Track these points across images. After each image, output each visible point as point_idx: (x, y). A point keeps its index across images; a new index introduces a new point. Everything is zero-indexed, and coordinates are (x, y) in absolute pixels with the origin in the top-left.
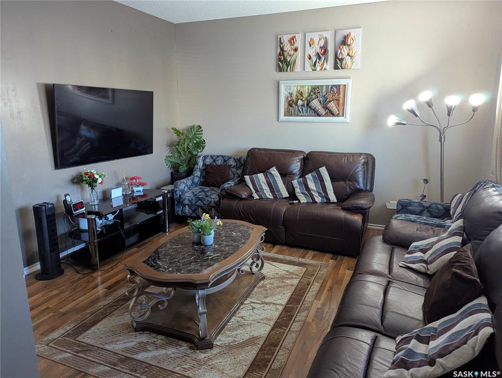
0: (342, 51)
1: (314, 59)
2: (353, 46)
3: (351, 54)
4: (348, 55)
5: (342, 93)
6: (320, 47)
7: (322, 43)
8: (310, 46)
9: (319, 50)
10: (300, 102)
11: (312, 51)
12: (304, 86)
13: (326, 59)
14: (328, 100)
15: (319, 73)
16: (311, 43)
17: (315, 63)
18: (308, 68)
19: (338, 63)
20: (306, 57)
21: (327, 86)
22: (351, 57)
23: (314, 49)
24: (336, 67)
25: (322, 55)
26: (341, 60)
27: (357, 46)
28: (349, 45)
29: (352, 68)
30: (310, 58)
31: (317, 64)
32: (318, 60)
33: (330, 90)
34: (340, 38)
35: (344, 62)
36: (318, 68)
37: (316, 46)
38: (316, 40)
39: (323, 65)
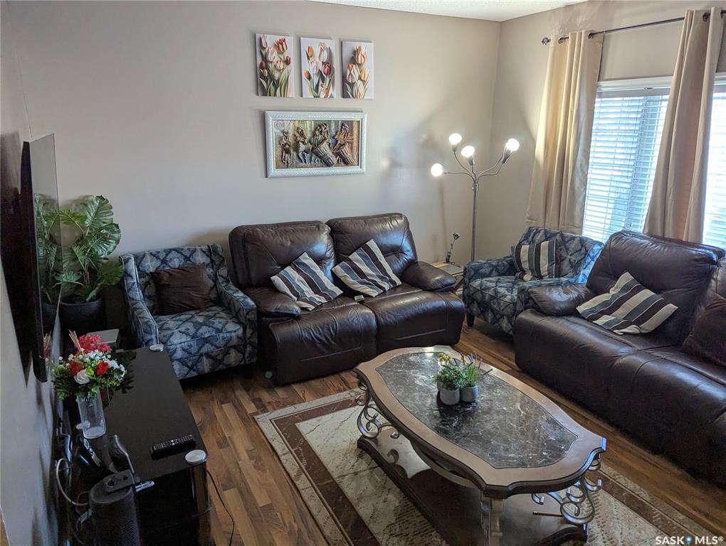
0: (352, 72)
1: (315, 79)
2: (365, 66)
3: (363, 78)
4: (360, 78)
5: (355, 132)
6: (323, 63)
7: (325, 56)
8: (309, 59)
9: (321, 67)
10: (302, 147)
11: (311, 67)
12: (303, 122)
13: (332, 82)
14: (339, 142)
15: (322, 102)
16: (309, 55)
17: (317, 86)
18: (308, 93)
19: (347, 89)
20: (304, 76)
21: (336, 122)
22: (364, 82)
23: (314, 64)
24: (345, 95)
25: (327, 75)
26: (352, 85)
27: (369, 67)
28: (360, 65)
29: (365, 98)
30: (309, 78)
31: (320, 87)
32: (321, 82)
33: (340, 128)
34: (347, 54)
35: (355, 88)
36: (323, 96)
37: (318, 60)
38: (317, 51)
39: (328, 90)
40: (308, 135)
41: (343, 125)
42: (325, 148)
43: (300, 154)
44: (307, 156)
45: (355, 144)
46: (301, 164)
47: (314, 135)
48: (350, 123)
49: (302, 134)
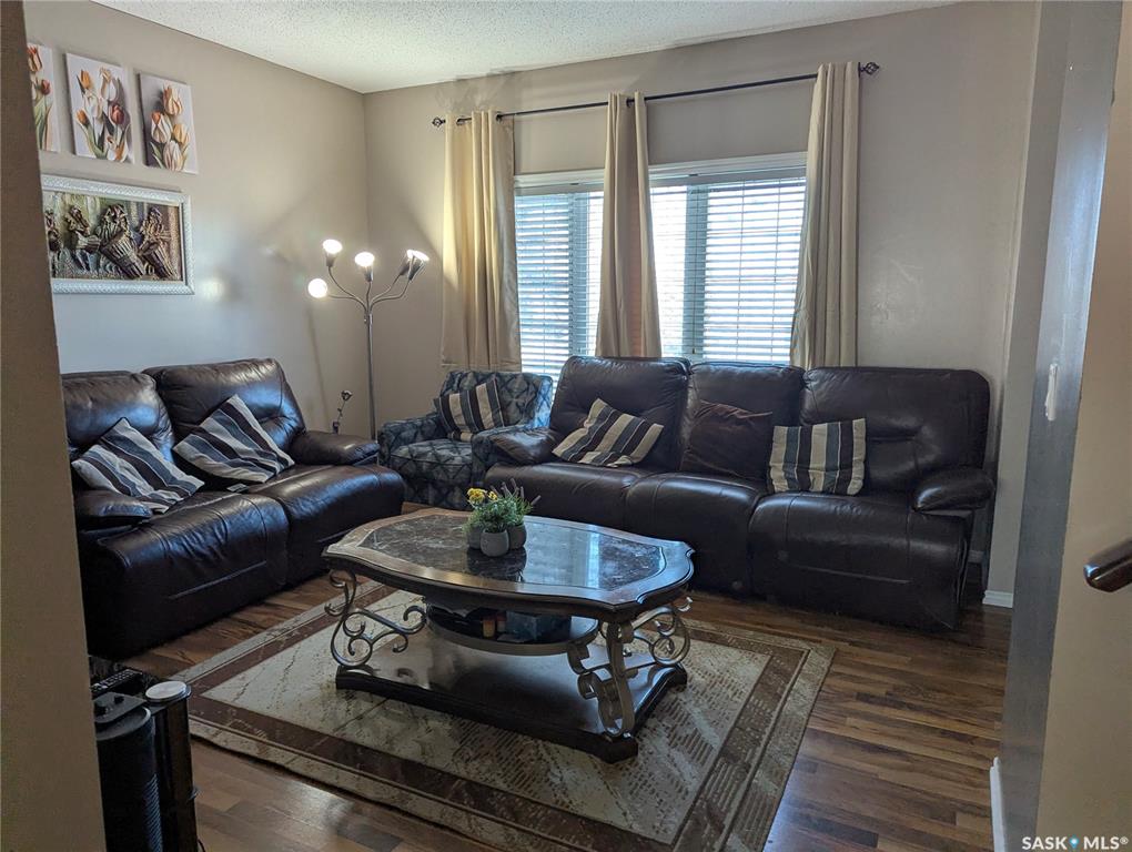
0: (159, 125)
1: (98, 128)
2: (179, 119)
3: (178, 138)
4: (173, 138)
5: (173, 224)
6: (109, 103)
7: (112, 92)
8: (83, 91)
9: (106, 109)
10: (82, 241)
11: (90, 105)
12: (79, 197)
13: (127, 135)
14: (147, 238)
15: (110, 166)
16: (84, 84)
17: (102, 139)
18: (85, 149)
19: (153, 153)
20: (76, 119)
21: (140, 205)
22: (180, 144)
23: (93, 102)
24: (149, 160)
25: (117, 123)
26: (161, 146)
27: (187, 125)
28: (172, 117)
29: (185, 170)
30: (86, 123)
31: (106, 143)
32: (107, 135)
33: (146, 214)
34: (149, 95)
35: (167, 153)
36: (112, 156)
37: (100, 97)
38: (97, 81)
39: (120, 148)
40: (92, 222)
41: (150, 210)
42: (124, 245)
43: (78, 253)
44: (91, 258)
45: (174, 245)
46: (79, 271)
47: (101, 221)
48: (164, 208)
49: (79, 218)
